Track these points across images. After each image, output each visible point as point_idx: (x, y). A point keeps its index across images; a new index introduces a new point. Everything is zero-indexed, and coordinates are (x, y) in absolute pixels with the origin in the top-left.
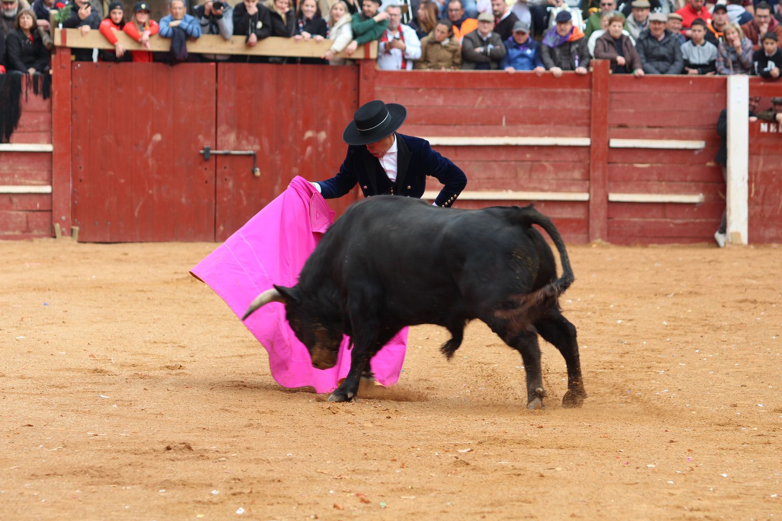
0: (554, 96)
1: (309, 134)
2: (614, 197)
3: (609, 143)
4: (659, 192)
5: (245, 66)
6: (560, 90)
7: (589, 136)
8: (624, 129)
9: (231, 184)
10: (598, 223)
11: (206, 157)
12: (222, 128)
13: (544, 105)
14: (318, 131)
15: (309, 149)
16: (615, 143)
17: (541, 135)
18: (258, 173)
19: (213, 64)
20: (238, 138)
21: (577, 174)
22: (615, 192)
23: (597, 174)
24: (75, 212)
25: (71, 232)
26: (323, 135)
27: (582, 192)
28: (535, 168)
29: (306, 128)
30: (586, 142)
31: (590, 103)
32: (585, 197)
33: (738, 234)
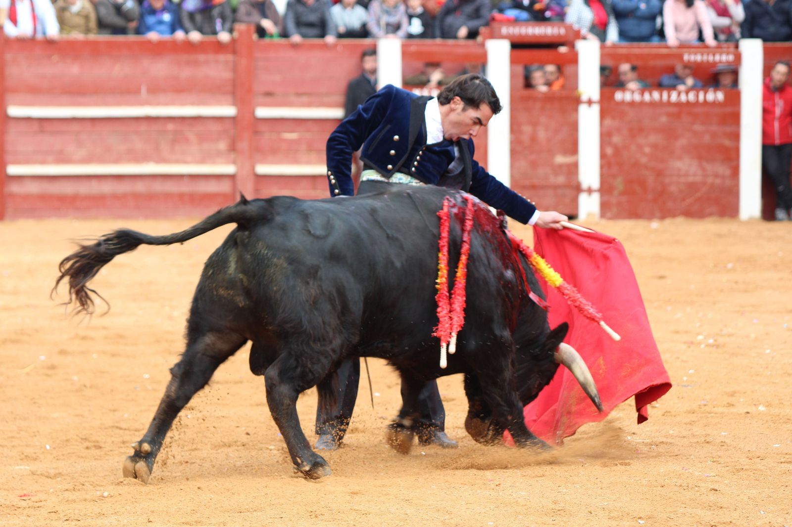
0: (196, 63)
2: (262, 169)
3: (253, 112)
4: (309, 163)
6: (202, 57)
8: (270, 97)
13: (186, 73)
16: (262, 112)
17: (183, 104)
21: (222, 145)
22: (264, 161)
23: (243, 145)
27: (228, 162)
28: (178, 139)
30: (229, 111)
31: (235, 70)
32: (230, 169)
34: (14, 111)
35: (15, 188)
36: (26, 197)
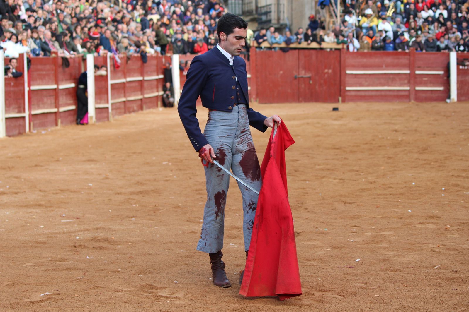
1: (326, 71)
2: (417, 88)
3: (415, 72)
4: (430, 86)
5: (307, 51)
6: (400, 57)
7: (409, 70)
8: (420, 68)
9: (303, 86)
10: (412, 96)
11: (295, 78)
12: (301, 69)
13: (396, 61)
14: (329, 69)
15: (326, 75)
16: (417, 72)
17: (395, 70)
18: (311, 82)
19: (297, 51)
20: (305, 72)
21: (406, 82)
22: (418, 86)
23: (412, 81)
24: (258, 95)
25: (256, 101)
26: (330, 71)
27: (408, 86)
28: (393, 80)
29: (325, 68)
30: (408, 72)
31: (410, 60)
32: (408, 88)
33: (453, 99)
34: (348, 72)
35: (348, 94)
36: (351, 96)
